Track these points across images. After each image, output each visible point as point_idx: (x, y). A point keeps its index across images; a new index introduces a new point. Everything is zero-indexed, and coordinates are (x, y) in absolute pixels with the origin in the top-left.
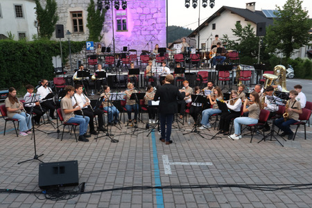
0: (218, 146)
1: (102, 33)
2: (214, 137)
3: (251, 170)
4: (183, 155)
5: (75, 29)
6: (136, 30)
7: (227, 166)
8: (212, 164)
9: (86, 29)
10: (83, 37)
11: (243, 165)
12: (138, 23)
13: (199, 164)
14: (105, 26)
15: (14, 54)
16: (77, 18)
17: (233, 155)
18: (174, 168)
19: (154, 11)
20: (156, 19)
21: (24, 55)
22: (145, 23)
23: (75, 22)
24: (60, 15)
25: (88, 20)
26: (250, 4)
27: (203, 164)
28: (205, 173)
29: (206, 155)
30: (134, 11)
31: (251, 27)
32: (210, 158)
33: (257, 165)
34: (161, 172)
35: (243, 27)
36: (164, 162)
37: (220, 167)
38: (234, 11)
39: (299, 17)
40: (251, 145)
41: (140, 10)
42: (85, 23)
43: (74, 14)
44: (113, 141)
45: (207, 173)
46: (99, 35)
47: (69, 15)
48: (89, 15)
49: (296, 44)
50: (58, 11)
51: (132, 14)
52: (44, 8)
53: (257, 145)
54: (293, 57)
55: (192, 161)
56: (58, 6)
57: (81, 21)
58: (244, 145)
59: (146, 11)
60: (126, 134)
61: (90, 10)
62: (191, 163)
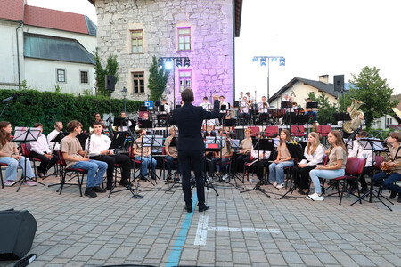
0: (290, 208)
1: (164, 94)
2: (284, 197)
3: (348, 243)
4: (233, 217)
5: (136, 90)
6: (200, 91)
7: (305, 235)
8: (279, 232)
9: (147, 90)
10: (144, 97)
11: (333, 235)
12: (203, 84)
13: (258, 230)
14: (168, 87)
15: (56, 106)
16: (138, 79)
17: (314, 219)
18: (214, 236)
19: (219, 72)
20: (222, 80)
21: (69, 109)
22: (210, 84)
23: (136, 82)
24: (121, 76)
25: (150, 80)
26: (323, 76)
27: (264, 231)
28: (264, 245)
29: (270, 218)
30: (199, 71)
31: (326, 97)
32: (276, 222)
33: (356, 235)
34: (188, 242)
35: (317, 97)
36: (200, 225)
37: (292, 236)
38: (307, 83)
39: (377, 85)
40: (340, 207)
41: (205, 71)
42: (146, 83)
43: (136, 75)
44: (135, 197)
45: (269, 245)
46: (161, 96)
47: (130, 75)
48: (151, 76)
49: (376, 114)
50: (118, 71)
51: (196, 75)
52: (104, 68)
53: (350, 208)
54: (375, 127)
55: (246, 226)
56: (119, 66)
57: (142, 82)
58: (329, 207)
59: (212, 72)
60: (160, 189)
61: (153, 70)
62: (245, 229)
